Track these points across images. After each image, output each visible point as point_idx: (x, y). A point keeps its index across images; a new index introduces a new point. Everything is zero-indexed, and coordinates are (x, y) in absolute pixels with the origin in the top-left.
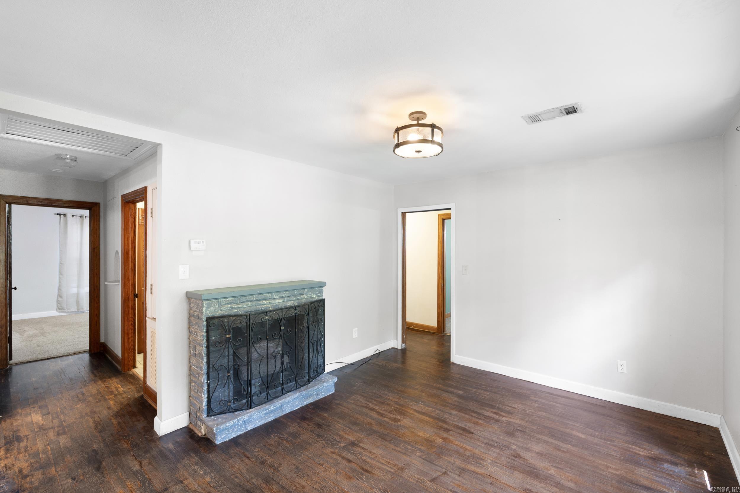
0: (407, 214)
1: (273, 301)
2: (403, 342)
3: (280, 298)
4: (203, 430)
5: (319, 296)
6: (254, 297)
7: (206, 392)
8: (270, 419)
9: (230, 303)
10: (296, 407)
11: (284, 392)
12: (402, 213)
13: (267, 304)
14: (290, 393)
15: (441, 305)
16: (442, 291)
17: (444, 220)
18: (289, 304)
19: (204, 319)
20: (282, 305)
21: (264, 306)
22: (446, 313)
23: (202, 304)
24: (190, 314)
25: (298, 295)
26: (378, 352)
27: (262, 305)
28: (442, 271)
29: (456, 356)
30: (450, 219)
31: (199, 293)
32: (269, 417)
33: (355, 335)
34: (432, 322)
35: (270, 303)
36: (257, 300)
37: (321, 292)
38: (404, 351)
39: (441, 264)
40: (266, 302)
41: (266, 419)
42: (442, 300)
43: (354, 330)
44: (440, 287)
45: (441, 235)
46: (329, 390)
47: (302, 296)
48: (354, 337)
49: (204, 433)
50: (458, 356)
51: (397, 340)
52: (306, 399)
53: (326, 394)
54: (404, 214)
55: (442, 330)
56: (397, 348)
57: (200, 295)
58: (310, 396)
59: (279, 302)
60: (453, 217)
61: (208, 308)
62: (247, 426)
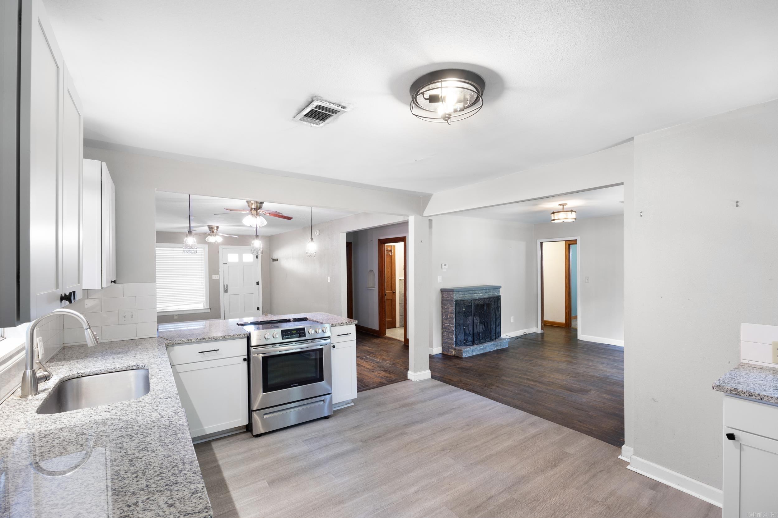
0: (543, 243)
1: (478, 295)
2: (542, 329)
3: (481, 293)
4: (453, 353)
5: (498, 294)
6: (471, 292)
7: (455, 335)
8: (481, 352)
9: (462, 294)
10: (492, 349)
11: (486, 341)
12: (540, 242)
13: (476, 296)
14: (489, 342)
15: (568, 307)
16: (568, 297)
17: (569, 245)
18: (485, 297)
19: (454, 301)
20: (482, 297)
21: (475, 297)
22: (573, 315)
23: (453, 293)
24: (442, 299)
25: (488, 292)
26: (525, 334)
27: (474, 296)
28: (568, 282)
29: (581, 335)
30: (576, 244)
31: (453, 289)
32: (481, 351)
33: (512, 321)
34: (562, 319)
35: (477, 295)
36: (472, 294)
37: (499, 291)
38: (542, 334)
39: (568, 277)
40: (476, 295)
41: (480, 352)
42: (569, 303)
43: (512, 317)
44: (567, 294)
45: (567, 256)
46: (506, 345)
47: (491, 293)
48: (512, 322)
49: (454, 354)
50: (583, 335)
51: (538, 327)
52: (496, 347)
53: (505, 347)
54: (541, 243)
55: (569, 325)
56: (537, 332)
57: (453, 290)
58: (497, 346)
59: (480, 295)
60: (578, 242)
61: (455, 295)
62: (473, 352)
